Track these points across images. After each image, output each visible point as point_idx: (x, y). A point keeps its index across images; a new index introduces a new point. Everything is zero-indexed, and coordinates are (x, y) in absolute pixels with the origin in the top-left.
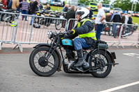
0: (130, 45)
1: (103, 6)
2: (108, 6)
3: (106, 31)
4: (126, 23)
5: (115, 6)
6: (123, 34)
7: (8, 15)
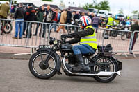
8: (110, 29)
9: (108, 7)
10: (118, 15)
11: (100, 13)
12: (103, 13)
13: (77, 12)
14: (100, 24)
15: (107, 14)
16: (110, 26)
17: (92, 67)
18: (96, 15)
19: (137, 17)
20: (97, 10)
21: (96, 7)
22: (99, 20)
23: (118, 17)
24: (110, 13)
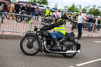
0: (98, 36)
1: (83, 13)
2: (85, 13)
3: (84, 27)
4: (96, 23)
5: (90, 13)
6: (94, 29)
7: (27, 17)
8: (47, 18)
9: (47, 2)
10: (53, 9)
11: (41, 6)
12: (43, 6)
13: (24, 5)
14: (40, 14)
15: (46, 7)
16: (47, 16)
17: (62, 47)
18: (38, 8)
19: (67, 11)
20: (39, 4)
21: (38, 2)
22: (39, 12)
23: (54, 10)
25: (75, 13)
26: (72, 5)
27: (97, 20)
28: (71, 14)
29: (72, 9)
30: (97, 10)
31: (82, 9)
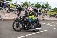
1: (31, 6)
8: (10, 9)
11: (8, 2)
12: (9, 2)
19: (22, 5)
20: (6, 1)
22: (7, 5)
24: (12, 2)
25: (27, 6)
26: (25, 2)
27: (39, 10)
28: (25, 7)
29: (25, 4)
30: (40, 4)
31: (31, 4)
